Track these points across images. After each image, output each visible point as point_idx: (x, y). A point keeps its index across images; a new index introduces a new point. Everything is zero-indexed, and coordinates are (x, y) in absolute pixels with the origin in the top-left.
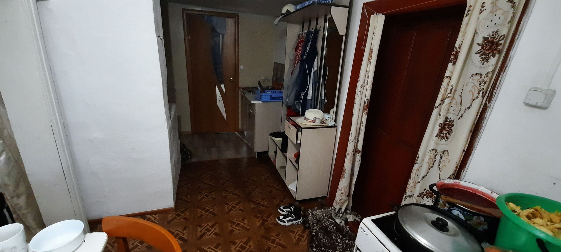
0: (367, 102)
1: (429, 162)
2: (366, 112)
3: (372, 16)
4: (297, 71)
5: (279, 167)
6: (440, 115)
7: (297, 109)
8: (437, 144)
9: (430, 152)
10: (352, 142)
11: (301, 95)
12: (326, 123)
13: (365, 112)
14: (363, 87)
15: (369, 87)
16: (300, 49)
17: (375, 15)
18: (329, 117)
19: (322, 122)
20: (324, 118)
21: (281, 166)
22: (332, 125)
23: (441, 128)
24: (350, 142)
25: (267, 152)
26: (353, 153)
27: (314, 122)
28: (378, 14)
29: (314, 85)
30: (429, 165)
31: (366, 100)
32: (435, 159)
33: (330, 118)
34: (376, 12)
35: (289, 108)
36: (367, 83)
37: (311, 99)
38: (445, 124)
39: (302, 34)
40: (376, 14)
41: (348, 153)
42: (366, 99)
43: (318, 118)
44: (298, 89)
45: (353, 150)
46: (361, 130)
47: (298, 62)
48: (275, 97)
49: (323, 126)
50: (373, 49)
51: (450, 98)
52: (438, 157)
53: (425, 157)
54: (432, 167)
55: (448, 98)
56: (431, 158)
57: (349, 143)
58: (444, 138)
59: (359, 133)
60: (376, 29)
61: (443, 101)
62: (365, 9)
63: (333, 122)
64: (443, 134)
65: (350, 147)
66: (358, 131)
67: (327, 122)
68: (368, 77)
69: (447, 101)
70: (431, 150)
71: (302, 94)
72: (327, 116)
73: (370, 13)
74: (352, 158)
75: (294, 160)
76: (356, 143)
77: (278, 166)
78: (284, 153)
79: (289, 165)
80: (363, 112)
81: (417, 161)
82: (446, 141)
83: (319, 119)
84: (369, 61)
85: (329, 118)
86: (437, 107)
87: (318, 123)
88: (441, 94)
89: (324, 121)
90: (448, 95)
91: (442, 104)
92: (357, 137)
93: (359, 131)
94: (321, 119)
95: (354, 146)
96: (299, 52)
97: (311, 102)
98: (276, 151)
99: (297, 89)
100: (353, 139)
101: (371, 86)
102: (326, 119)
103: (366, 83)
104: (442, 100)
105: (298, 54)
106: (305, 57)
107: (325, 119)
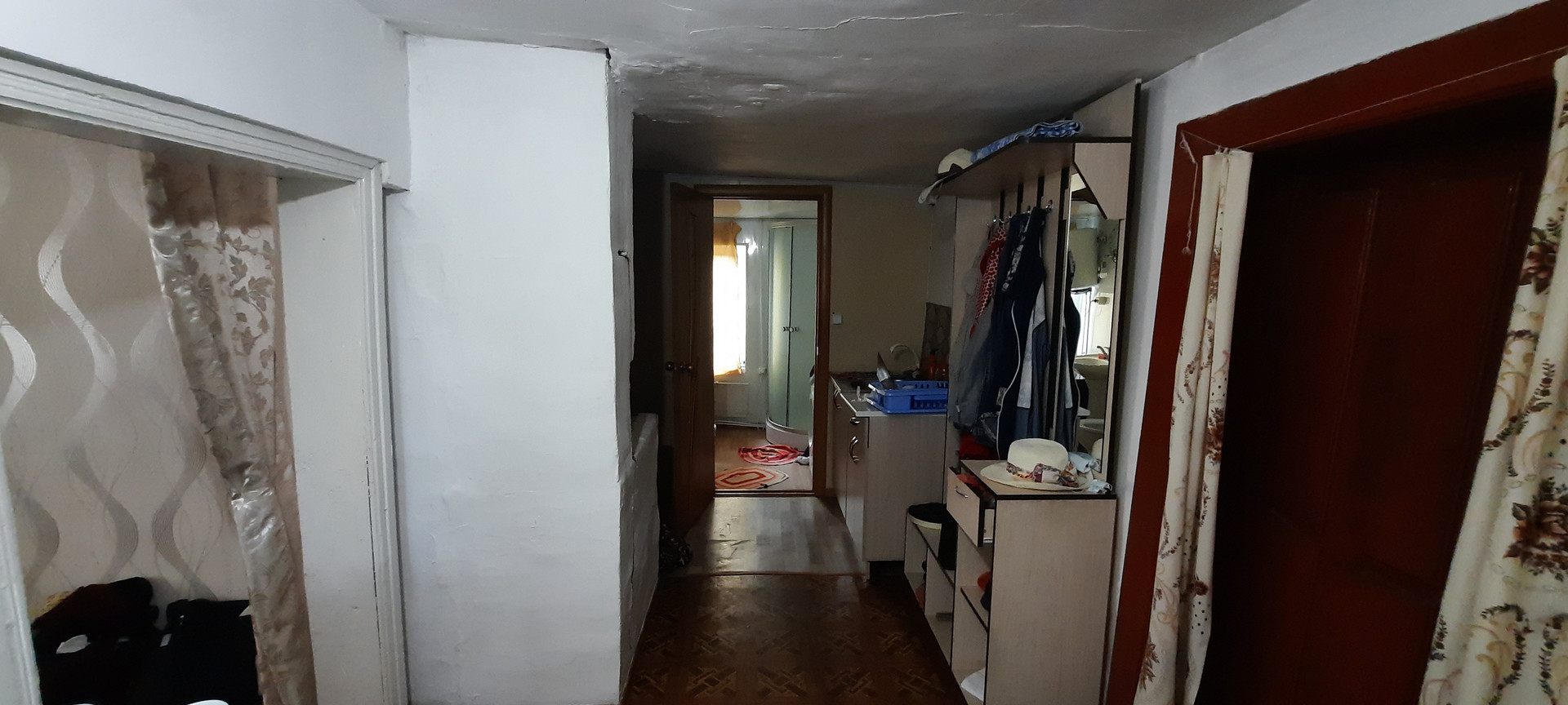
0: (1214, 420)
1: (1495, 655)
2: (1214, 451)
3: (1206, 159)
4: (985, 326)
5: (935, 614)
6: (1513, 474)
7: (986, 438)
8: (1515, 585)
9: (1489, 615)
10: (1173, 552)
11: (999, 395)
12: (1077, 485)
13: (1211, 452)
14: (1195, 372)
15: (1220, 370)
16: (995, 265)
17: (1218, 153)
18: (1087, 466)
19: (1064, 479)
20: (1071, 466)
21: (940, 611)
22: (1100, 491)
23: (1529, 523)
24: (1164, 552)
25: (901, 564)
26: (1177, 591)
27: (1038, 478)
28: (1228, 151)
29: (1038, 368)
30: (1496, 669)
31: (1211, 414)
32: (1520, 646)
33: (1092, 467)
34: (1219, 147)
35: (963, 432)
36: (1210, 357)
37: (1029, 407)
38: (1543, 511)
39: (1001, 224)
40: (1222, 152)
41: (1160, 591)
42: (1210, 411)
43: (1050, 468)
44: (988, 377)
45: (1176, 582)
46: (1202, 514)
47: (988, 301)
48: (925, 402)
49: (1068, 491)
50: (1219, 254)
51: (1549, 411)
52: (1534, 644)
53: (1471, 635)
54: (1512, 679)
55: (1537, 409)
56: (1501, 642)
57: (1159, 557)
58: (1550, 566)
59: (1197, 524)
60: (1225, 193)
61: (1516, 422)
62: (1184, 140)
63: (1103, 480)
64: (1543, 547)
65: (1166, 571)
66: (1190, 516)
67: (1080, 480)
68: (1212, 340)
69: (1535, 423)
70: (1495, 608)
71: (1002, 393)
72: (1080, 462)
73: (1202, 151)
74: (1175, 608)
75: (976, 597)
76: (1188, 557)
77: (930, 611)
78: (948, 572)
79: (962, 613)
80: (1204, 452)
81: (1441, 646)
82: (1559, 577)
83: (1055, 470)
84: (1211, 290)
85: (1089, 469)
86: (1496, 444)
87: (1049, 482)
88: (1505, 396)
89: (1073, 478)
90: (1534, 399)
91: (1514, 431)
92: (1189, 537)
93: (1197, 515)
94: (1062, 469)
95: (1182, 567)
96: (991, 274)
97: (1029, 418)
98: (926, 562)
99: (986, 379)
100: (1173, 541)
101: (1227, 368)
102: (1078, 471)
103: (1205, 360)
104: (1513, 419)
105: (988, 278)
106: (1008, 285)
107: (1073, 472)
